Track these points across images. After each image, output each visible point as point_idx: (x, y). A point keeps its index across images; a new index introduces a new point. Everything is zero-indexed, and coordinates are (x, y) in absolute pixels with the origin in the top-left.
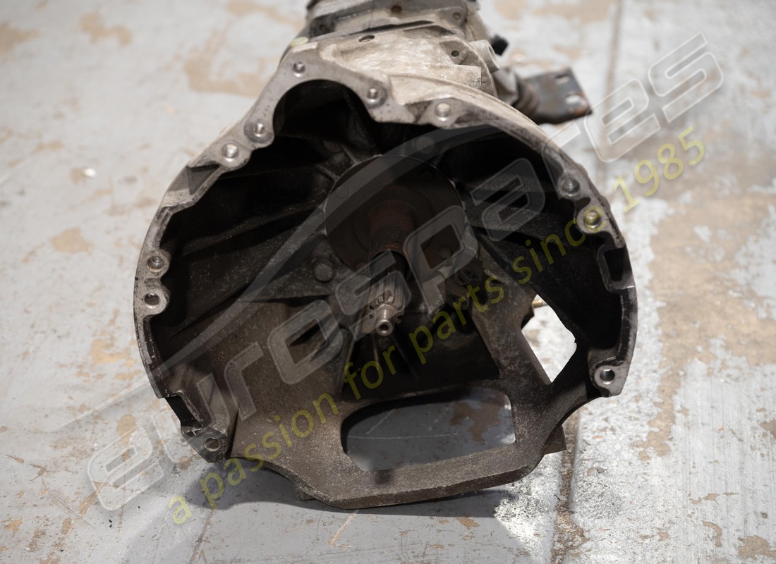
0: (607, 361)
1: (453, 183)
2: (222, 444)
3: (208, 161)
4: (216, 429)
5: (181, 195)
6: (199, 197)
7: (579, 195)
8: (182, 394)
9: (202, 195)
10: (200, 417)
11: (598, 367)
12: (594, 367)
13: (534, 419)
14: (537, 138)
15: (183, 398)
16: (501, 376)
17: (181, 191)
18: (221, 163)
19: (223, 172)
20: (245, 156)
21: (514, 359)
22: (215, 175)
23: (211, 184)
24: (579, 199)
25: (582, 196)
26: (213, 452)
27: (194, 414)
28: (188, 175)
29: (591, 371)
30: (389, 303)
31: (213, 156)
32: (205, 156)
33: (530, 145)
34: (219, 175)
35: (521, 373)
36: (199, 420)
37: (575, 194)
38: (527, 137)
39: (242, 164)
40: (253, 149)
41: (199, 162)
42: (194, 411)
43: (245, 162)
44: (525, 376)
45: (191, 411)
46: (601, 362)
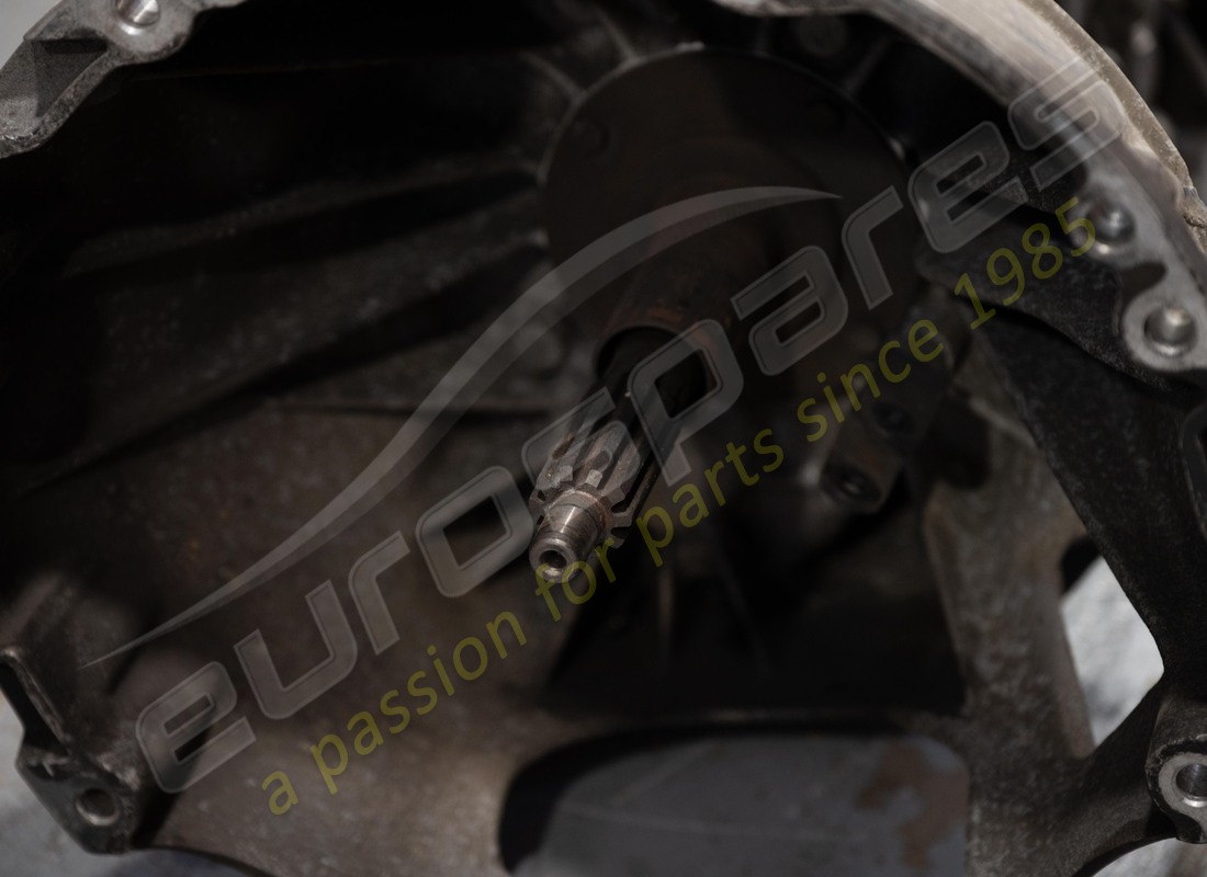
0: (1198, 742)
1: (897, 147)
2: (122, 808)
3: (75, 27)
4: (107, 767)
5: (12, 114)
6: (53, 128)
7: (1132, 254)
8: (13, 660)
9: (61, 121)
10: (65, 729)
11: (1170, 753)
12: (1158, 752)
13: (1023, 852)
14: (1013, 70)
15: (19, 672)
16: (966, 710)
17: (16, 103)
18: (111, 37)
19: (118, 63)
20: (175, 27)
21: (1011, 663)
22: (96, 71)
23: (84, 93)
24: (1130, 263)
25: (1141, 257)
26: (98, 828)
27: (48, 719)
28: (36, 58)
29: (1149, 763)
30: (586, 488)
31: (90, 14)
32: (65, 13)
33: (990, 89)
34: (104, 72)
35: (1023, 707)
36: (61, 736)
37: (1122, 249)
38: (984, 64)
39: (167, 48)
40: (198, 8)
41: (51, 27)
42: (47, 709)
43: (176, 41)
44: (1028, 719)
45: (40, 709)
46: (1181, 740)
